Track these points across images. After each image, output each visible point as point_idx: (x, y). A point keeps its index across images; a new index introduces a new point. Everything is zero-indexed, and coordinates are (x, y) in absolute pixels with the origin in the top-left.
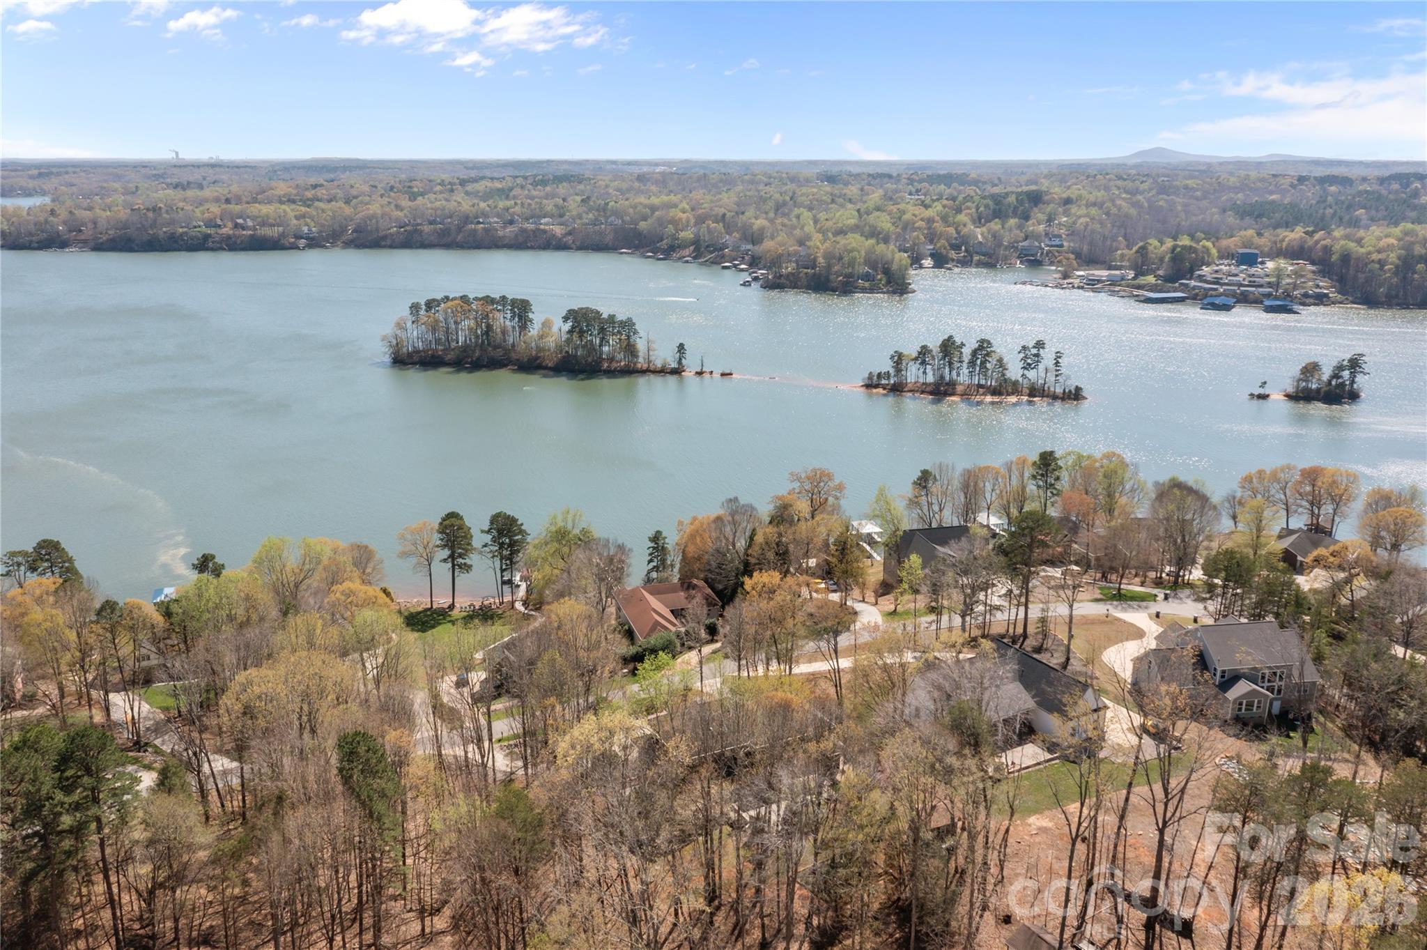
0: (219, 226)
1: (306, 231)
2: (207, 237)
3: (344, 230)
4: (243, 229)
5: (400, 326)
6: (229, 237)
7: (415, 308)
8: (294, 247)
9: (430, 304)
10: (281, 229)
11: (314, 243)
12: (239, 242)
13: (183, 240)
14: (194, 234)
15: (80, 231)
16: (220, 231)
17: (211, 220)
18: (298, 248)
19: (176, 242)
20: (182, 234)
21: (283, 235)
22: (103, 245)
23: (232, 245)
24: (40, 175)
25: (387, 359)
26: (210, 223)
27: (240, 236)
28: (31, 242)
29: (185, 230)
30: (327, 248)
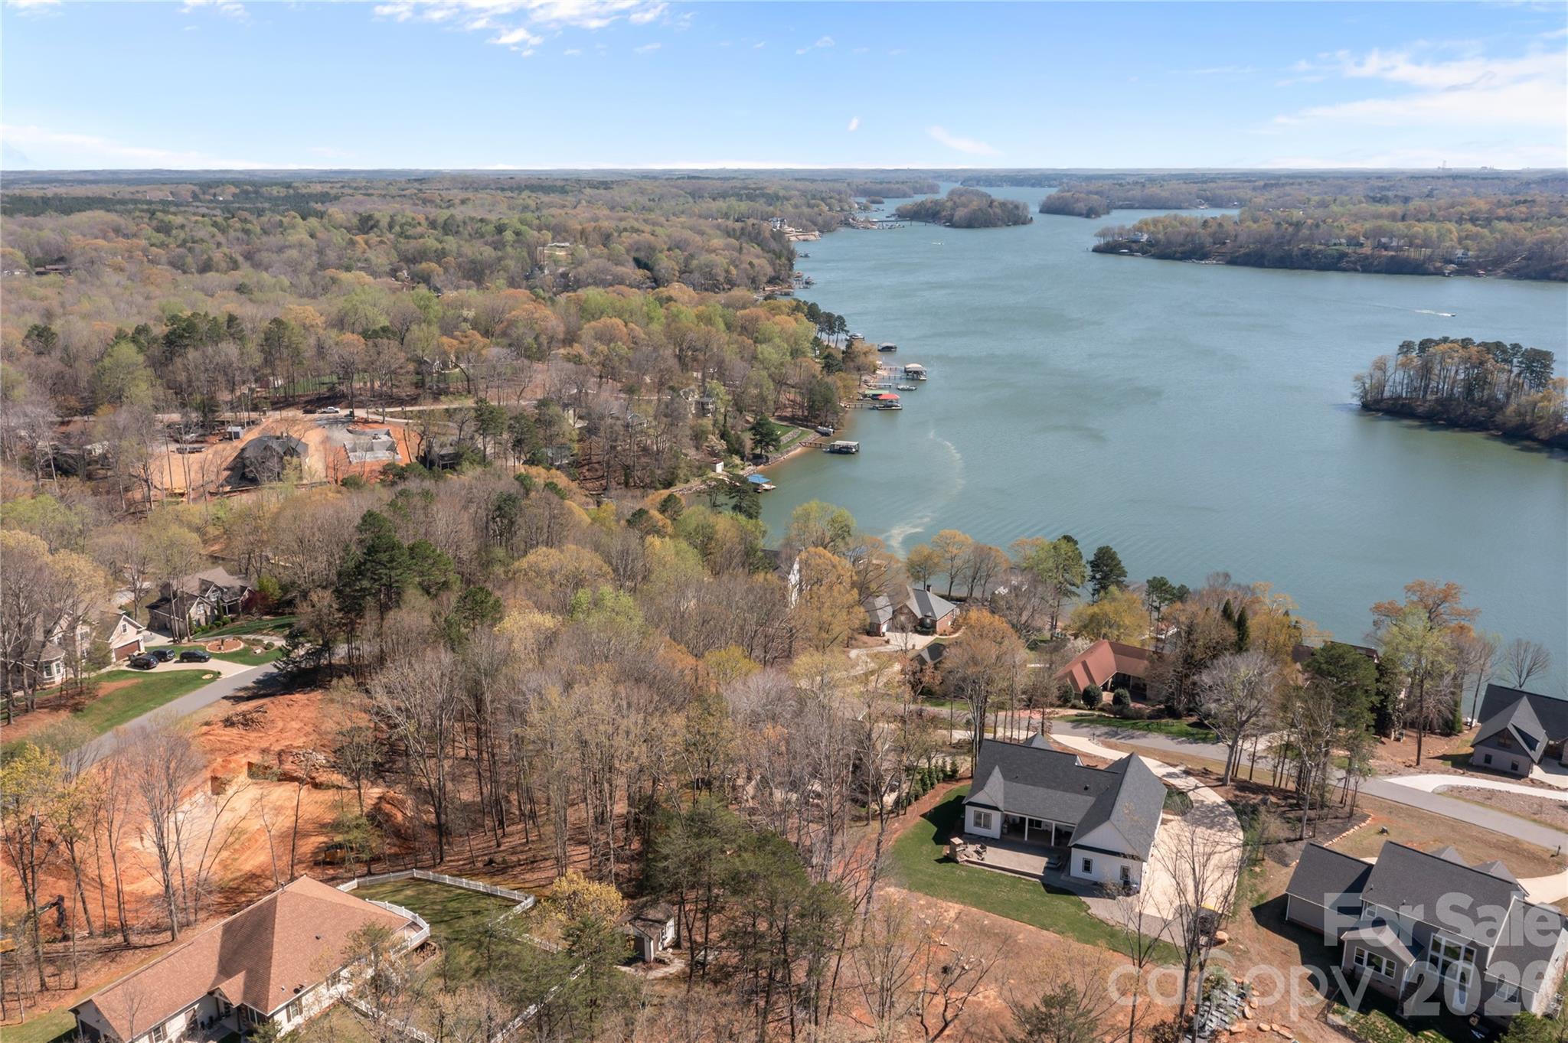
0: (1362, 244)
1: (1460, 255)
2: (1343, 256)
3: (1513, 255)
4: (1386, 249)
5: (1381, 366)
6: (1366, 257)
7: (1406, 347)
8: (1439, 272)
9: (1425, 345)
10: (1429, 251)
11: (1466, 269)
12: (1376, 263)
13: (1317, 258)
14: (1330, 252)
15: (1224, 243)
16: (1359, 250)
17: (1354, 237)
18: (1443, 274)
19: (1308, 260)
20: (1317, 252)
21: (1430, 259)
22: (1235, 260)
23: (1368, 266)
24: (1265, 186)
25: (1356, 402)
26: (1353, 242)
27: (1380, 257)
28: (1175, 252)
29: (1322, 247)
30: (1479, 276)
